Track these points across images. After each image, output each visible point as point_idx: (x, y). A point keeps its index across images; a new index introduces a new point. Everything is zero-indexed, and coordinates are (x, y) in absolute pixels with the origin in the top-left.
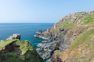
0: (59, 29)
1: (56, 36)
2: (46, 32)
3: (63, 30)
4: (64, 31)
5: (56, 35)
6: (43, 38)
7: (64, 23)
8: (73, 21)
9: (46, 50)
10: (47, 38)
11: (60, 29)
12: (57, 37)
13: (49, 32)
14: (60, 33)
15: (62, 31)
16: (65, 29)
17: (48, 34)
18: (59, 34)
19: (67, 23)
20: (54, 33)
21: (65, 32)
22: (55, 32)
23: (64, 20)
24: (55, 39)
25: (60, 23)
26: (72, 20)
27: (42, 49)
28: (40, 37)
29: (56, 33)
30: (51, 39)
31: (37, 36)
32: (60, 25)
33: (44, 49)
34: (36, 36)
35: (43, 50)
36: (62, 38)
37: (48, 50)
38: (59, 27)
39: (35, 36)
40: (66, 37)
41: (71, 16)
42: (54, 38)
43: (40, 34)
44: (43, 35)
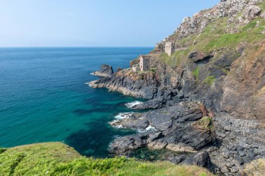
0: (186, 54)
1: (174, 85)
2: (134, 69)
3: (207, 59)
4: (213, 61)
5: (174, 80)
6: (125, 91)
7: (205, 33)
8: (247, 21)
9: (158, 146)
10: (142, 93)
11: (191, 56)
12: (180, 88)
13: (146, 67)
14: (192, 69)
15: (199, 61)
16: (215, 54)
17: (143, 77)
18: (189, 74)
19: (220, 32)
20: (165, 73)
21: (215, 64)
22: (169, 69)
23: (204, 23)
24: (172, 94)
25: (183, 33)
26: (240, 18)
27: (138, 144)
28: (112, 87)
29: (175, 73)
30: (159, 93)
31: (101, 85)
32: (187, 43)
33: (149, 140)
34: (95, 86)
35: (144, 146)
36: (204, 91)
37: (168, 147)
38: (185, 49)
39: (92, 84)
40: (231, 86)
41: (228, 8)
42: (169, 92)
43: (110, 79)
44: (122, 81)
